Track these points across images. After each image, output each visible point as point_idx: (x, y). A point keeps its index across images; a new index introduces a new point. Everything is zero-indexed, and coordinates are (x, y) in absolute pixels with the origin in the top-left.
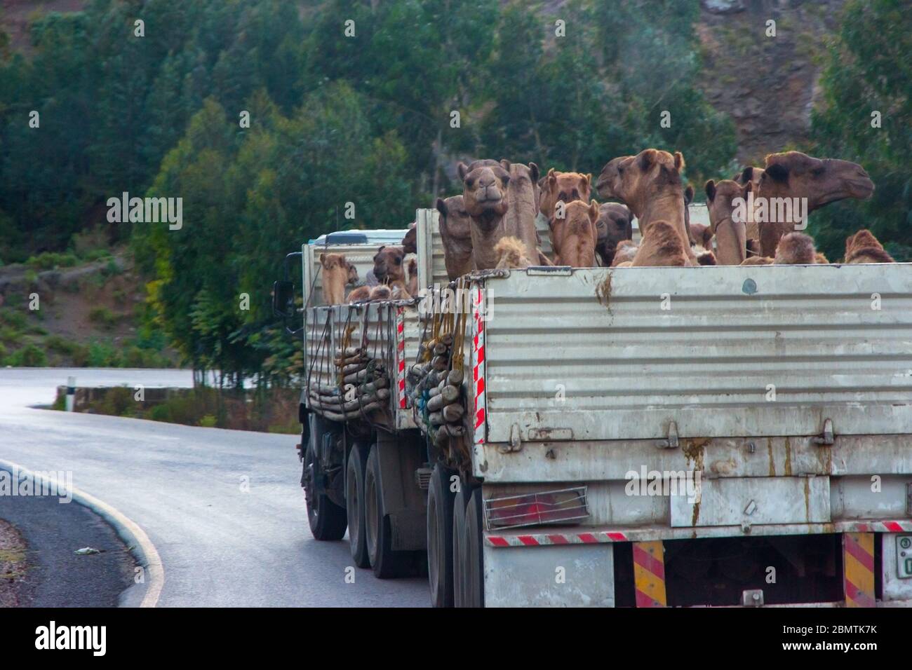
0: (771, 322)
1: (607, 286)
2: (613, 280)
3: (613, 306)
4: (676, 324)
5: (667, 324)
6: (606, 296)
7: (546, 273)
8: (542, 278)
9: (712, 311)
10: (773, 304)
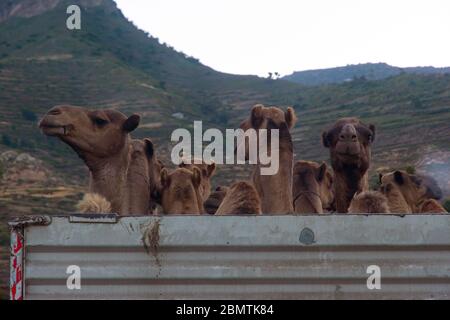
0: (331, 274)
1: (154, 234)
2: (161, 227)
3: (162, 256)
4: (227, 275)
5: (218, 275)
6: (153, 246)
7: (89, 220)
8: (85, 226)
9: (267, 262)
10: (332, 256)
